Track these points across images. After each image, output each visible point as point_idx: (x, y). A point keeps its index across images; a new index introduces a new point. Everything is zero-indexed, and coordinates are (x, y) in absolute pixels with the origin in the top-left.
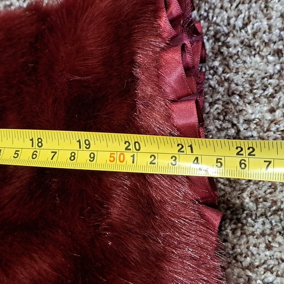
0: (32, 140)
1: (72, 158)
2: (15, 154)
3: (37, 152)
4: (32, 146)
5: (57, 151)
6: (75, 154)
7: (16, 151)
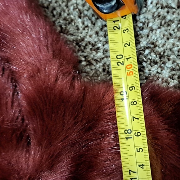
0: (127, 138)
1: (135, 103)
2: (139, 151)
3: (135, 133)
4: (132, 138)
5: (132, 116)
6: (132, 102)
7: (137, 151)
